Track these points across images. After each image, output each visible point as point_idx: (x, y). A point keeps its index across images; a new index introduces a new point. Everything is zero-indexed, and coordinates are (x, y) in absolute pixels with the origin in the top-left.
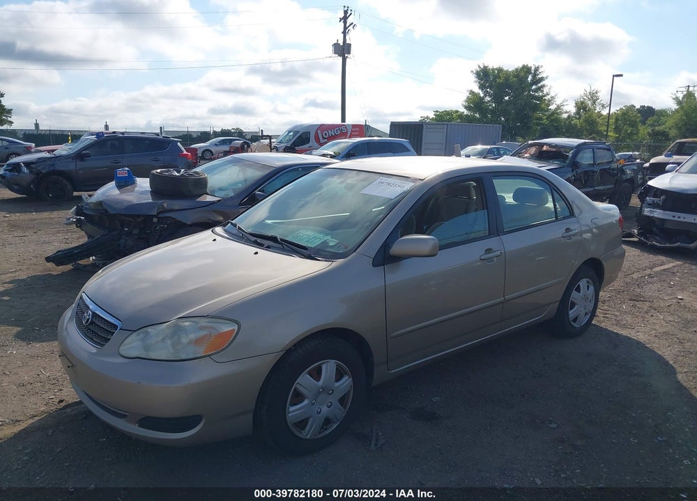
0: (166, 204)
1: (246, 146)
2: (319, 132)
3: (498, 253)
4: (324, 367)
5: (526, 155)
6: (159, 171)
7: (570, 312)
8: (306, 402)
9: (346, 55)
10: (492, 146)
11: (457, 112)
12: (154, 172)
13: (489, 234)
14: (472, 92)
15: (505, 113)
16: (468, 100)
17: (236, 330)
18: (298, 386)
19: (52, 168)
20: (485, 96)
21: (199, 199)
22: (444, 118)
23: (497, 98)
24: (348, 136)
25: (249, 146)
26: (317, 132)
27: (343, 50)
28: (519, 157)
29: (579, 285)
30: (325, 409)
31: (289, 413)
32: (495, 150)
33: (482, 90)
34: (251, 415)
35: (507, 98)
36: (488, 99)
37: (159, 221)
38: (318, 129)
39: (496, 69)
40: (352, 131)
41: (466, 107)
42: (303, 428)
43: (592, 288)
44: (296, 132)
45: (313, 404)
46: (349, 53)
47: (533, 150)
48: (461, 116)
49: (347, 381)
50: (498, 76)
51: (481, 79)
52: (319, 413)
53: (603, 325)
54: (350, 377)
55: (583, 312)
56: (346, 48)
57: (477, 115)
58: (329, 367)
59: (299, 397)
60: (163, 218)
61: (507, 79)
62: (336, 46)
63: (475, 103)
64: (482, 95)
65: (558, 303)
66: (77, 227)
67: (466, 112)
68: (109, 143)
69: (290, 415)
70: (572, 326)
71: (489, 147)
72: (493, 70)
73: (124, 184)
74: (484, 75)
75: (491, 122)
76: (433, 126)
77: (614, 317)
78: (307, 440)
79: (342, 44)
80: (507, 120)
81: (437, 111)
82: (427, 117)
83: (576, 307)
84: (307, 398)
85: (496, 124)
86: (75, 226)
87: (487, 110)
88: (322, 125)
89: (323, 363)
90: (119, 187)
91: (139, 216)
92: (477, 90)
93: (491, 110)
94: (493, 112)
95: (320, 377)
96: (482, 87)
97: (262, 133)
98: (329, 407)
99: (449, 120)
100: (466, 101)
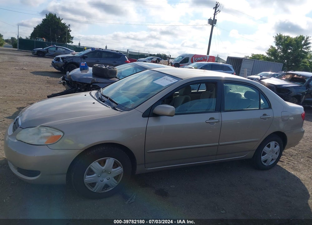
0: (96, 79)
1: (158, 61)
2: (193, 58)
3: (217, 121)
4: (107, 161)
5: (283, 78)
6: (97, 65)
7: (262, 157)
8: (95, 175)
9: (214, 25)
10: (276, 73)
11: (263, 55)
12: (95, 65)
13: (215, 111)
14: (272, 47)
15: (287, 58)
16: (269, 50)
17: (62, 135)
18: (91, 167)
19: (72, 61)
20: (278, 49)
21: (111, 79)
22: (255, 58)
23: (284, 51)
24: (207, 61)
25: (159, 61)
26: (192, 58)
27: (213, 22)
28: (280, 79)
29: (270, 144)
30: (105, 180)
31: (85, 178)
32: (276, 75)
33: (277, 46)
34: (65, 176)
35: (289, 51)
36: (279, 50)
37: (93, 86)
38: (193, 57)
39: (286, 36)
40: (209, 59)
41: (267, 54)
42: (93, 187)
43: (278, 147)
44: (183, 57)
45: (99, 177)
46: (215, 24)
47: (289, 76)
48: (264, 57)
49: (119, 169)
50: (286, 40)
51: (278, 41)
52: (101, 181)
53: (284, 167)
54: (122, 167)
55: (271, 158)
56: (214, 21)
57: (273, 58)
58: (110, 161)
59: (91, 172)
60: (95, 85)
61: (290, 42)
62: (210, 20)
63: (273, 52)
64: (276, 48)
65: (254, 151)
66: (63, 85)
67: (267, 56)
68: (97, 53)
69: (86, 179)
70: (263, 165)
71: (273, 73)
72: (285, 37)
73: (84, 69)
74: (279, 39)
75: (279, 62)
76: (249, 61)
77: (293, 164)
78: (95, 192)
79: (212, 19)
80: (287, 61)
81: (253, 54)
82: (248, 57)
83: (266, 155)
84: (96, 173)
85: (281, 63)
86: (62, 84)
87: (278, 56)
88: (196, 55)
89: (107, 159)
90: (81, 70)
91: (85, 83)
92: (274, 45)
93: (280, 56)
94: (281, 57)
95: (104, 165)
96: (277, 44)
97: (170, 56)
98: (108, 179)
99: (258, 59)
100: (268, 51)
